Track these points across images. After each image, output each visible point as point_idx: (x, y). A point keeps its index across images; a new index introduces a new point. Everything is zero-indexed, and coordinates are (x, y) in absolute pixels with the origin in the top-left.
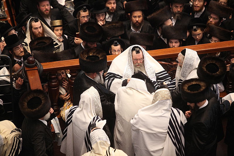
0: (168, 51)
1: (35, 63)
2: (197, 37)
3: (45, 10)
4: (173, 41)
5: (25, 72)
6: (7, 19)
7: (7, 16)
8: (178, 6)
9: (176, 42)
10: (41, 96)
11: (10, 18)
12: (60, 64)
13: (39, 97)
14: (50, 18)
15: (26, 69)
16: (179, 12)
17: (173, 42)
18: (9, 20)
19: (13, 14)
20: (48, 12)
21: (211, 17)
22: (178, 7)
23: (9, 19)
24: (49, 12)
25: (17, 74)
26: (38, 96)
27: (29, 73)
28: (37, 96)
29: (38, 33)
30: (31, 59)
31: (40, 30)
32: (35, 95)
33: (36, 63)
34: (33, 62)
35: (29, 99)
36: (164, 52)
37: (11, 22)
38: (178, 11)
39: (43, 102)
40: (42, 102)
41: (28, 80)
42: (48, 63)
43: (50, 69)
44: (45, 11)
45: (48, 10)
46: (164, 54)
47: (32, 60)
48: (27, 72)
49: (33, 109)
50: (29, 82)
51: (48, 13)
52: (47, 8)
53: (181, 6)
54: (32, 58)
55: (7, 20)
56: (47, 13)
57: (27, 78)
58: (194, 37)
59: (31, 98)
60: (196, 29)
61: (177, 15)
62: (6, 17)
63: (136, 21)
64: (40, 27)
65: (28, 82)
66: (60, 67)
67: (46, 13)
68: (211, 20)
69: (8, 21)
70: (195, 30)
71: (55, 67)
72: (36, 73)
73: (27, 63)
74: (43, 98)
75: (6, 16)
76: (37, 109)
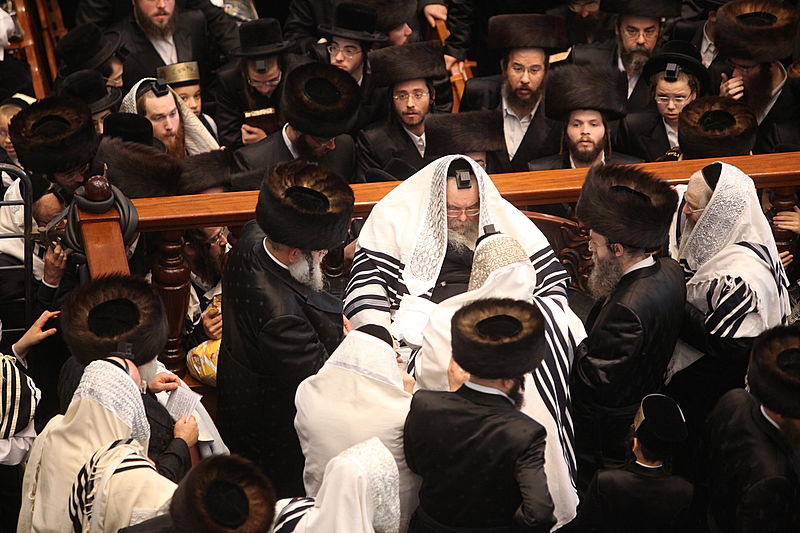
1: (112, 197)
3: (155, 10)
4: (582, 118)
5: (78, 226)
6: (24, 44)
7: (23, 32)
9: (592, 124)
10: (142, 302)
11: (35, 40)
12: (197, 205)
13: (135, 302)
14: (171, 40)
15: (80, 217)
16: (643, 49)
18: (28, 46)
19: (45, 26)
20: (166, 19)
23: (31, 42)
24: (169, 21)
25: (49, 231)
26: (134, 298)
27: (89, 231)
28: (130, 298)
29: (164, 132)
30: (98, 184)
31: (173, 124)
32: (125, 294)
33: (116, 198)
34: (105, 194)
35: (102, 301)
36: (554, 181)
37: (36, 54)
39: (140, 321)
40: (138, 323)
41: (84, 254)
42: (154, 201)
43: (163, 220)
44: (157, 15)
45: (165, 14)
46: (551, 187)
47: (102, 188)
48: (84, 227)
49: (102, 336)
50: (87, 263)
51: (165, 22)
52: (163, 5)
53: (648, 26)
54: (100, 179)
55: (24, 49)
56: (162, 21)
57: (83, 248)
59: (111, 299)
60: (673, 73)
61: (636, 58)
62: (19, 36)
63: (520, 84)
64: (172, 114)
65: (85, 262)
66: (197, 215)
67: (157, 23)
69: (27, 51)
70: (671, 78)
71: (181, 216)
72: (113, 231)
73: (85, 197)
74: (145, 308)
75: (19, 33)
76: (115, 338)
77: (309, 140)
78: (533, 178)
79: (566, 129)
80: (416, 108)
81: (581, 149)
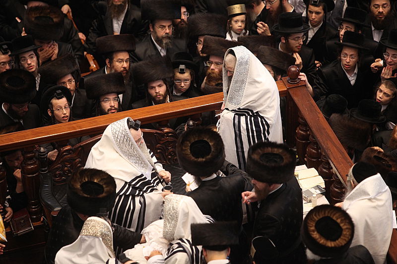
0: (154, 111)
2: (183, 85)
4: (154, 85)
8: (164, 24)
9: (160, 86)
16: (169, 36)
17: (155, 87)
21: (212, 63)
22: (165, 27)
36: (148, 112)
38: (166, 33)
46: (147, 115)
53: (169, 24)
58: (177, 83)
60: (183, 70)
61: (164, 41)
63: (122, 69)
68: (213, 67)
70: (182, 72)
77: (14, 108)
78: (138, 112)
79: (147, 91)
80: (71, 88)
81: (157, 99)
